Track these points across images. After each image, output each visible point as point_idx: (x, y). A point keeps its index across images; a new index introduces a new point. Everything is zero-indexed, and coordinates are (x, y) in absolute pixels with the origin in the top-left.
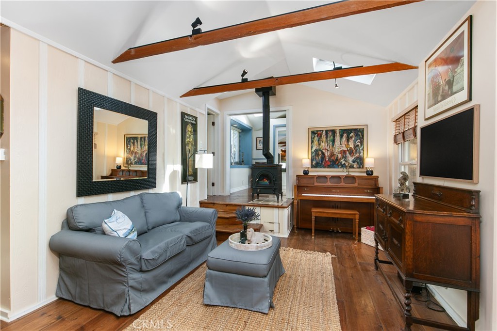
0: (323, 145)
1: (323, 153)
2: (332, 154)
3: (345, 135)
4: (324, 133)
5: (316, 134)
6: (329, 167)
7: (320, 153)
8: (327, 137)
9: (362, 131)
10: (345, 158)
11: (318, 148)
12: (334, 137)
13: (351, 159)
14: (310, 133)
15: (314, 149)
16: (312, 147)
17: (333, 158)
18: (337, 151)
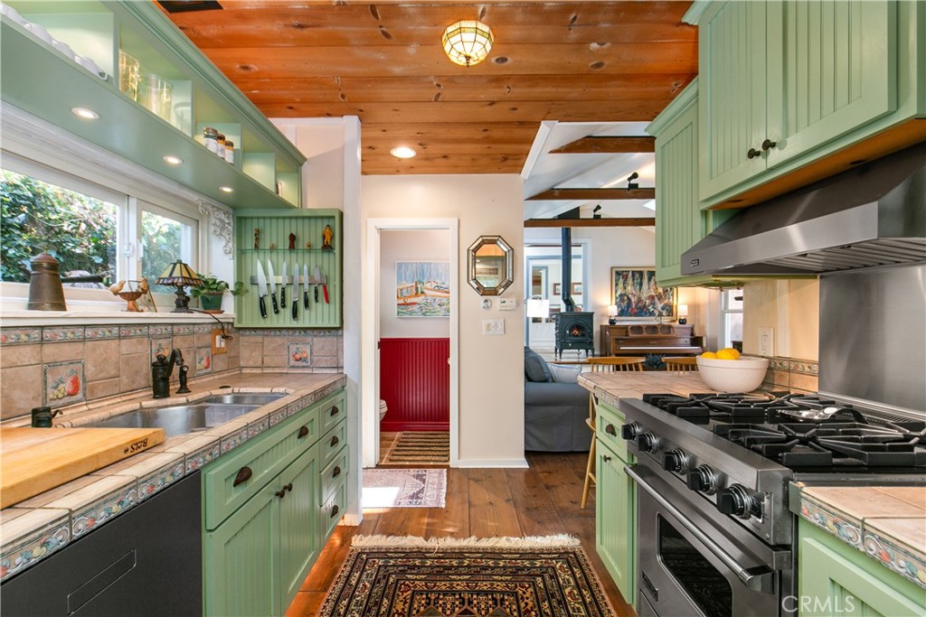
0: (629, 288)
1: (629, 299)
2: (640, 300)
3: (653, 277)
4: (630, 274)
5: (620, 275)
6: (636, 315)
7: (626, 298)
8: (633, 280)
10: (653, 304)
11: (623, 292)
12: (641, 279)
13: (659, 306)
14: (614, 273)
15: (619, 293)
16: (616, 291)
17: (640, 304)
18: (644, 296)
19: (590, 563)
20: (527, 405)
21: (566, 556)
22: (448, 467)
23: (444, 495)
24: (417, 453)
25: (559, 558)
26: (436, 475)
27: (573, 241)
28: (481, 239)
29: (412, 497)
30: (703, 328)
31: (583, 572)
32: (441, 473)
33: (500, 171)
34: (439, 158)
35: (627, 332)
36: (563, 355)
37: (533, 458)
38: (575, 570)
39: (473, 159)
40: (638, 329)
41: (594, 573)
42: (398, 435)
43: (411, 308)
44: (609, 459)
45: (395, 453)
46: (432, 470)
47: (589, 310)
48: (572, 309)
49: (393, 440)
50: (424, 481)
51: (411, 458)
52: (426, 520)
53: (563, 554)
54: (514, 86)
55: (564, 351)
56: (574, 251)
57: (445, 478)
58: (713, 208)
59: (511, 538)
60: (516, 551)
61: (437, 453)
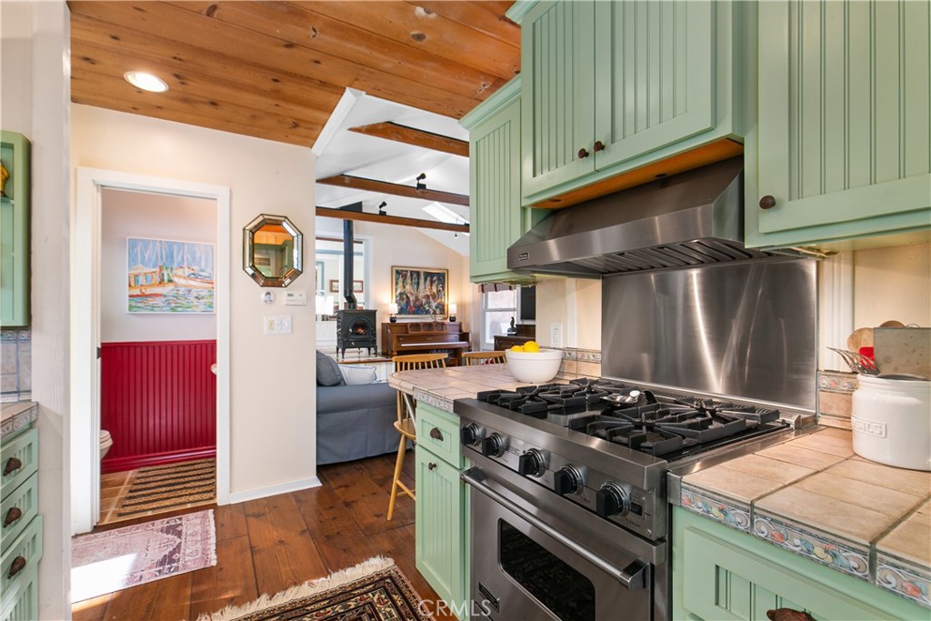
0: (408, 287)
1: (408, 297)
2: (417, 299)
3: (429, 278)
4: (409, 274)
5: (400, 274)
6: (414, 313)
8: (412, 279)
9: (443, 275)
10: (429, 303)
12: (418, 279)
13: (434, 305)
14: (394, 272)
15: (398, 292)
16: (396, 290)
17: (417, 303)
18: (421, 295)
19: (408, 583)
20: (318, 413)
21: (381, 584)
22: (214, 506)
23: (213, 547)
24: (166, 495)
25: (375, 589)
26: (198, 521)
27: (355, 237)
28: (261, 218)
29: (162, 563)
30: (468, 325)
31: (404, 597)
32: (205, 517)
33: (286, 139)
34: (204, 103)
35: (407, 329)
36: (346, 355)
37: (324, 473)
38: (395, 597)
39: (253, 116)
40: (416, 326)
41: (415, 593)
42: (130, 474)
43: (151, 301)
44: (435, 466)
45: (128, 502)
46: (191, 516)
47: (371, 308)
48: (355, 306)
49: (121, 484)
50: (179, 534)
51: (155, 505)
52: (189, 591)
53: (381, 583)
54: (321, 31)
55: (347, 350)
56: (356, 248)
57: (213, 523)
58: (535, 205)
59: (314, 581)
60: (324, 597)
61: (197, 490)
